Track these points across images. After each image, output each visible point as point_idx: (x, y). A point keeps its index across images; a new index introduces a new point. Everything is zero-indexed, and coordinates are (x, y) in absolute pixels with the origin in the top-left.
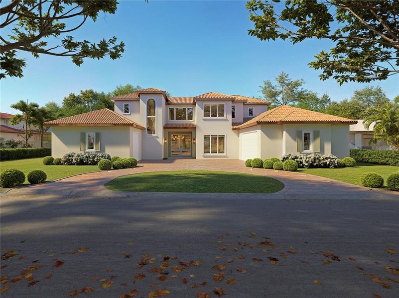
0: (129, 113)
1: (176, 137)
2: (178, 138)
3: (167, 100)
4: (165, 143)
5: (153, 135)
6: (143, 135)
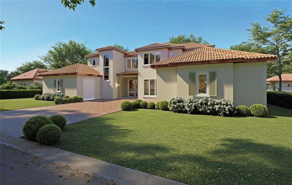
4: (119, 87)
5: (108, 81)
6: (101, 81)
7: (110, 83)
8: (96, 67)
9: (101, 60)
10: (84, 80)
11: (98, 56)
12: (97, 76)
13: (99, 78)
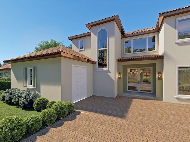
0: (83, 49)
1: (133, 71)
2: (135, 73)
3: (122, 32)
5: (105, 69)
6: (94, 70)
7: (110, 72)
8: (84, 50)
9: (94, 38)
10: (73, 67)
11: (89, 35)
12: (86, 61)
13: (90, 65)
